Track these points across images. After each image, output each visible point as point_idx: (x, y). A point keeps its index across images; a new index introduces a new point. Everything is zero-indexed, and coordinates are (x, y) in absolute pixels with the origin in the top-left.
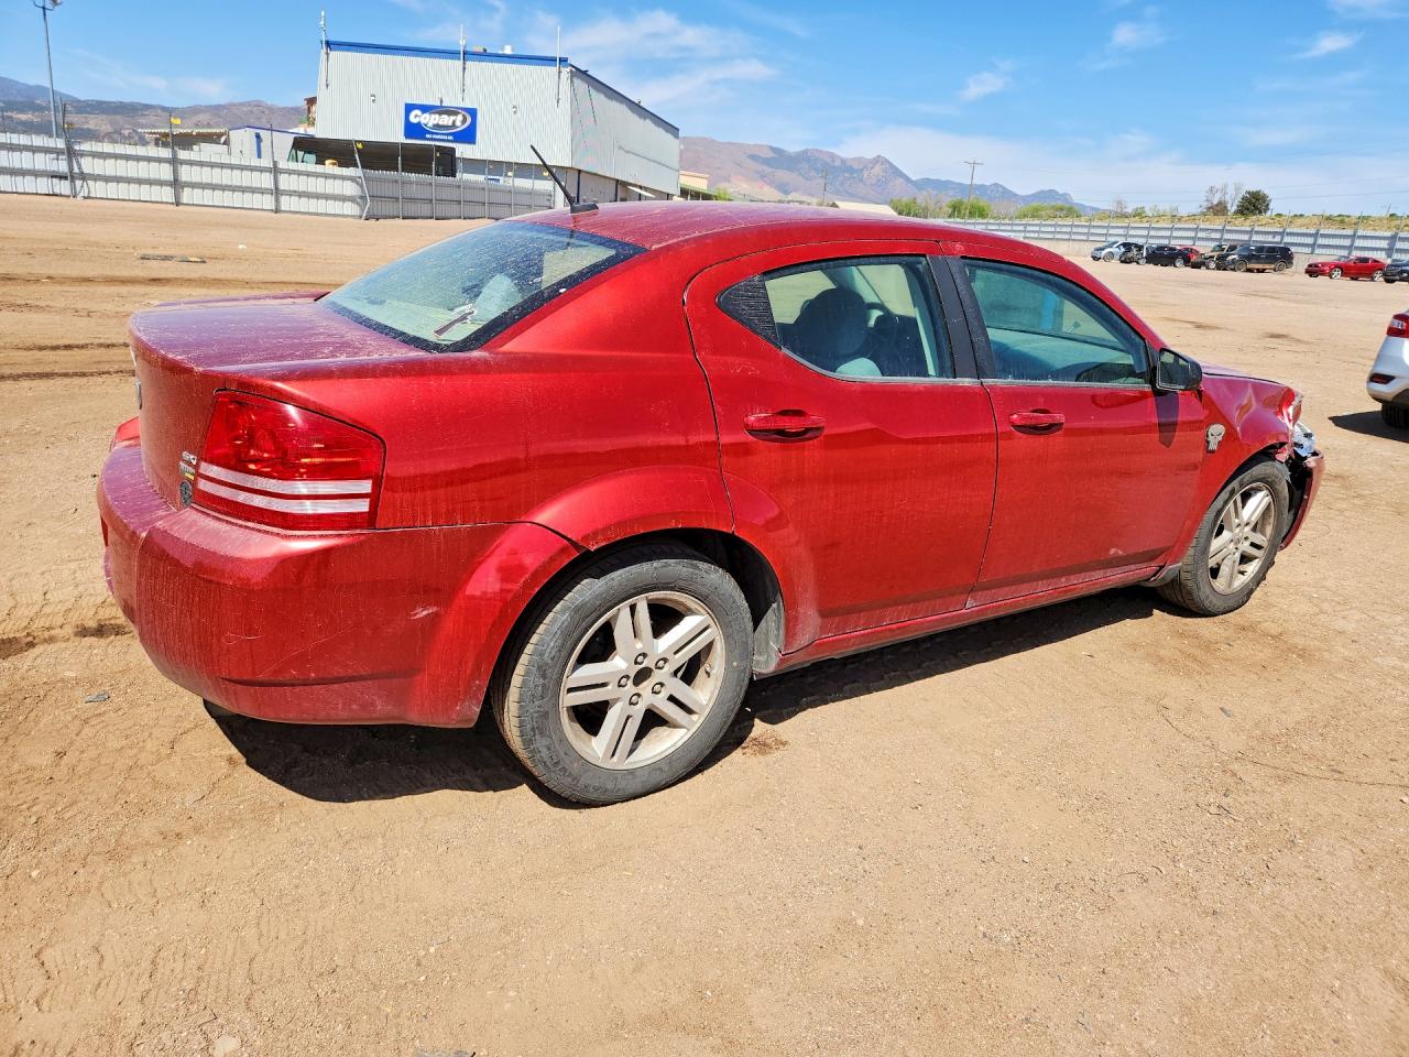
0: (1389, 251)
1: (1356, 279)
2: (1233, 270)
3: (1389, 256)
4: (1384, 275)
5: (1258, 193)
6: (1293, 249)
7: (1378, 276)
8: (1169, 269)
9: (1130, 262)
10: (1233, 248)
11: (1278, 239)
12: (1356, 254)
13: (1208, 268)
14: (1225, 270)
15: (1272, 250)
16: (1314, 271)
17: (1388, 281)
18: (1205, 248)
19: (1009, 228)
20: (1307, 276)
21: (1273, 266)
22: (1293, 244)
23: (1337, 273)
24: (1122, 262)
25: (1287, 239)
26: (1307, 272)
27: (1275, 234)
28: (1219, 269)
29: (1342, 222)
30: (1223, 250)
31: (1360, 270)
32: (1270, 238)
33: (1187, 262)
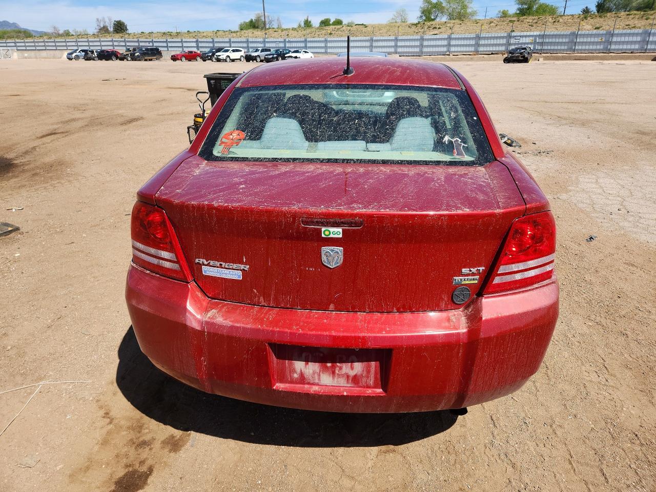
0: (198, 47)
1: (190, 61)
2: (140, 60)
3: (198, 50)
4: (201, 58)
5: (120, 21)
6: (160, 49)
7: (198, 58)
8: (110, 62)
9: (90, 60)
10: (134, 50)
11: (151, 44)
12: (186, 50)
13: (128, 60)
14: (135, 60)
15: (152, 50)
16: (174, 58)
17: (204, 61)
18: (122, 50)
19: (5, 45)
20: (172, 61)
21: (155, 57)
22: (160, 47)
23: (183, 59)
24: (86, 60)
25: (155, 44)
26: (172, 59)
27: (149, 42)
28: (133, 60)
29: (171, 35)
30: (131, 51)
31: (191, 57)
32: (147, 44)
33: (117, 58)
